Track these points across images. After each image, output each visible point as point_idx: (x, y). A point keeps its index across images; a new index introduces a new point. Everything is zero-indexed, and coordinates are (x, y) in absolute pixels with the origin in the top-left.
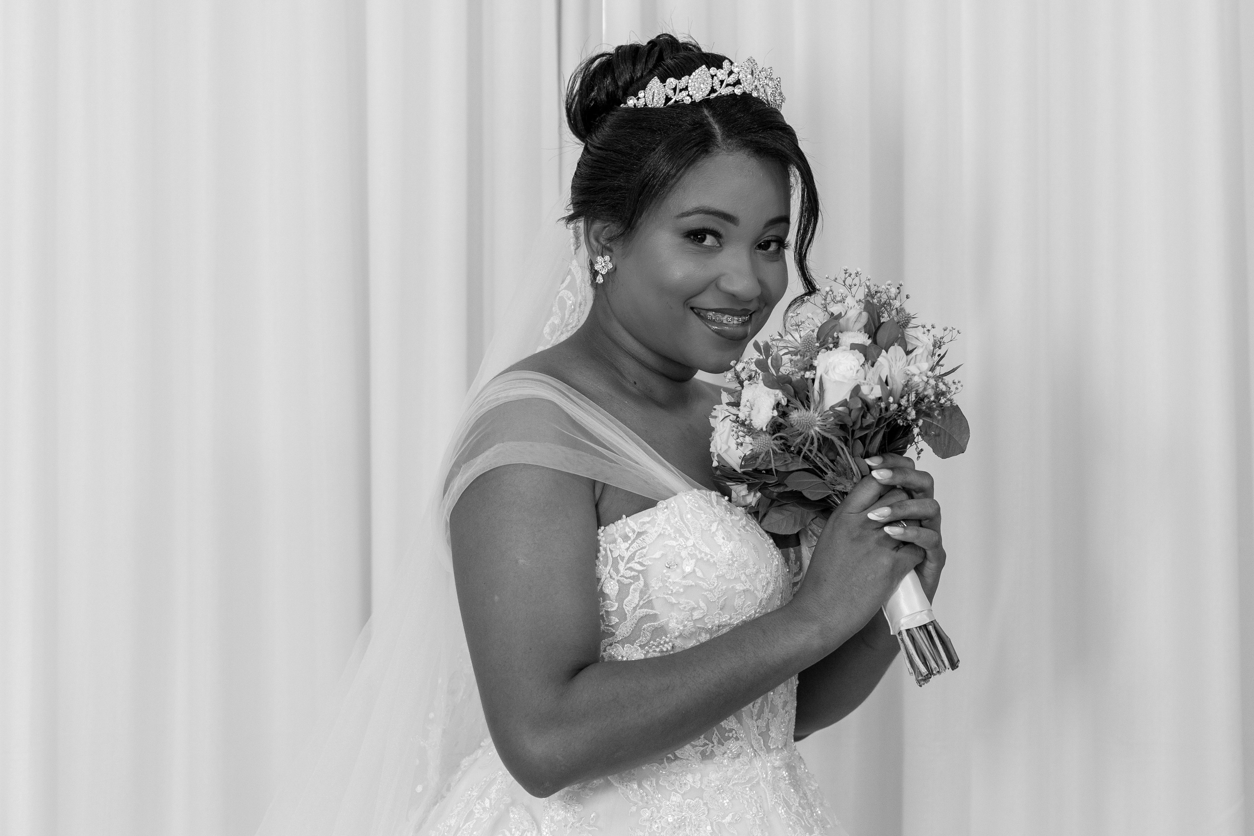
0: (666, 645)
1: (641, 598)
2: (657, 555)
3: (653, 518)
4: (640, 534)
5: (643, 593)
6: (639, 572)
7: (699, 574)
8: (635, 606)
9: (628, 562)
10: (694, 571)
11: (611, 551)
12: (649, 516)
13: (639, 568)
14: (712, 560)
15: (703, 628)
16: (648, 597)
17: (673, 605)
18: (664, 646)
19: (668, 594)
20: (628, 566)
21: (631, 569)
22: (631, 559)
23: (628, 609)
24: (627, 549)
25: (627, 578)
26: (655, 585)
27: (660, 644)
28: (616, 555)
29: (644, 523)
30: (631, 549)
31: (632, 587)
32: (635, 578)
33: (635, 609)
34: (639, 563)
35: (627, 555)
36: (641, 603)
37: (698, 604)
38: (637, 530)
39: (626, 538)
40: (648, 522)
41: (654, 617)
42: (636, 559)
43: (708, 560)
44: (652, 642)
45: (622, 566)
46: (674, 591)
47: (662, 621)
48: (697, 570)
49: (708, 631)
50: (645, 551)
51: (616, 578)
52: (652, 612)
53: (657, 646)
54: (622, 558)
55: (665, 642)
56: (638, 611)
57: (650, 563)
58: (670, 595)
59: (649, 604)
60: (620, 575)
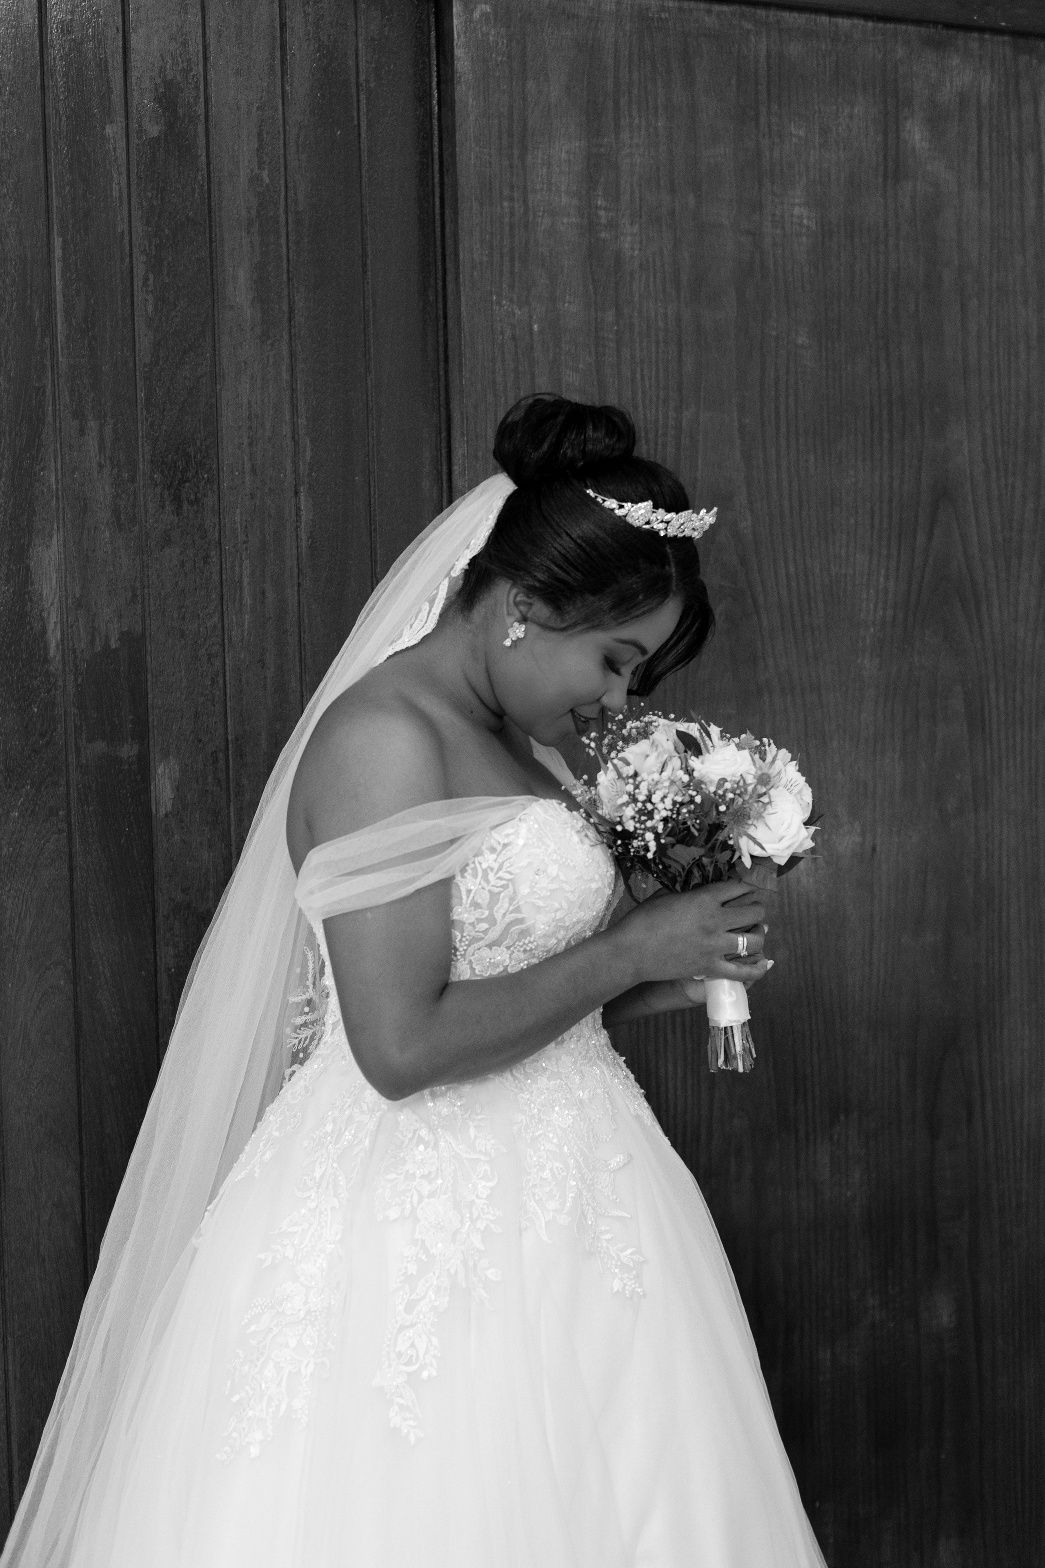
0: (530, 945)
1: (510, 904)
2: (524, 863)
3: (517, 830)
4: (505, 845)
5: (512, 899)
6: (508, 880)
7: (562, 877)
8: (504, 911)
9: (497, 873)
10: (558, 875)
11: (480, 864)
12: (513, 828)
13: (509, 877)
14: (572, 864)
15: (563, 927)
16: (518, 903)
17: (539, 907)
18: (527, 946)
19: (536, 899)
20: (498, 875)
21: (500, 878)
22: (500, 868)
23: (498, 916)
24: (495, 860)
25: (497, 887)
26: (524, 890)
27: (524, 944)
28: (484, 866)
29: (508, 835)
30: (498, 860)
31: (502, 895)
32: (505, 887)
33: (504, 915)
34: (508, 872)
35: (496, 866)
36: (511, 908)
37: (560, 904)
38: (502, 842)
39: (493, 850)
40: (512, 834)
41: (521, 921)
42: (504, 868)
43: (569, 864)
44: (517, 943)
45: (491, 877)
46: (542, 895)
47: (529, 923)
48: (560, 874)
49: (567, 929)
50: (512, 860)
51: (488, 888)
52: (520, 916)
53: (522, 946)
54: (492, 869)
55: (530, 942)
56: (508, 916)
57: (518, 871)
58: (539, 899)
59: (518, 910)
60: (490, 885)
